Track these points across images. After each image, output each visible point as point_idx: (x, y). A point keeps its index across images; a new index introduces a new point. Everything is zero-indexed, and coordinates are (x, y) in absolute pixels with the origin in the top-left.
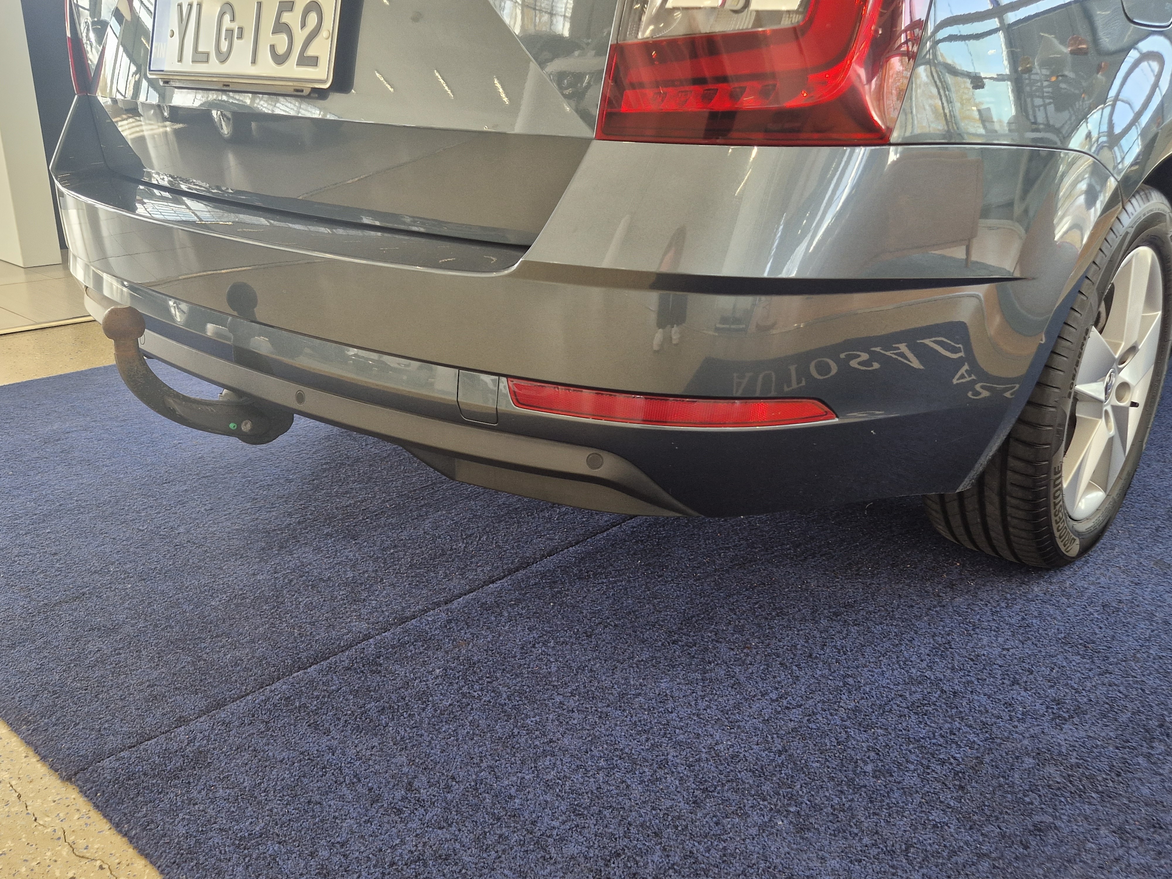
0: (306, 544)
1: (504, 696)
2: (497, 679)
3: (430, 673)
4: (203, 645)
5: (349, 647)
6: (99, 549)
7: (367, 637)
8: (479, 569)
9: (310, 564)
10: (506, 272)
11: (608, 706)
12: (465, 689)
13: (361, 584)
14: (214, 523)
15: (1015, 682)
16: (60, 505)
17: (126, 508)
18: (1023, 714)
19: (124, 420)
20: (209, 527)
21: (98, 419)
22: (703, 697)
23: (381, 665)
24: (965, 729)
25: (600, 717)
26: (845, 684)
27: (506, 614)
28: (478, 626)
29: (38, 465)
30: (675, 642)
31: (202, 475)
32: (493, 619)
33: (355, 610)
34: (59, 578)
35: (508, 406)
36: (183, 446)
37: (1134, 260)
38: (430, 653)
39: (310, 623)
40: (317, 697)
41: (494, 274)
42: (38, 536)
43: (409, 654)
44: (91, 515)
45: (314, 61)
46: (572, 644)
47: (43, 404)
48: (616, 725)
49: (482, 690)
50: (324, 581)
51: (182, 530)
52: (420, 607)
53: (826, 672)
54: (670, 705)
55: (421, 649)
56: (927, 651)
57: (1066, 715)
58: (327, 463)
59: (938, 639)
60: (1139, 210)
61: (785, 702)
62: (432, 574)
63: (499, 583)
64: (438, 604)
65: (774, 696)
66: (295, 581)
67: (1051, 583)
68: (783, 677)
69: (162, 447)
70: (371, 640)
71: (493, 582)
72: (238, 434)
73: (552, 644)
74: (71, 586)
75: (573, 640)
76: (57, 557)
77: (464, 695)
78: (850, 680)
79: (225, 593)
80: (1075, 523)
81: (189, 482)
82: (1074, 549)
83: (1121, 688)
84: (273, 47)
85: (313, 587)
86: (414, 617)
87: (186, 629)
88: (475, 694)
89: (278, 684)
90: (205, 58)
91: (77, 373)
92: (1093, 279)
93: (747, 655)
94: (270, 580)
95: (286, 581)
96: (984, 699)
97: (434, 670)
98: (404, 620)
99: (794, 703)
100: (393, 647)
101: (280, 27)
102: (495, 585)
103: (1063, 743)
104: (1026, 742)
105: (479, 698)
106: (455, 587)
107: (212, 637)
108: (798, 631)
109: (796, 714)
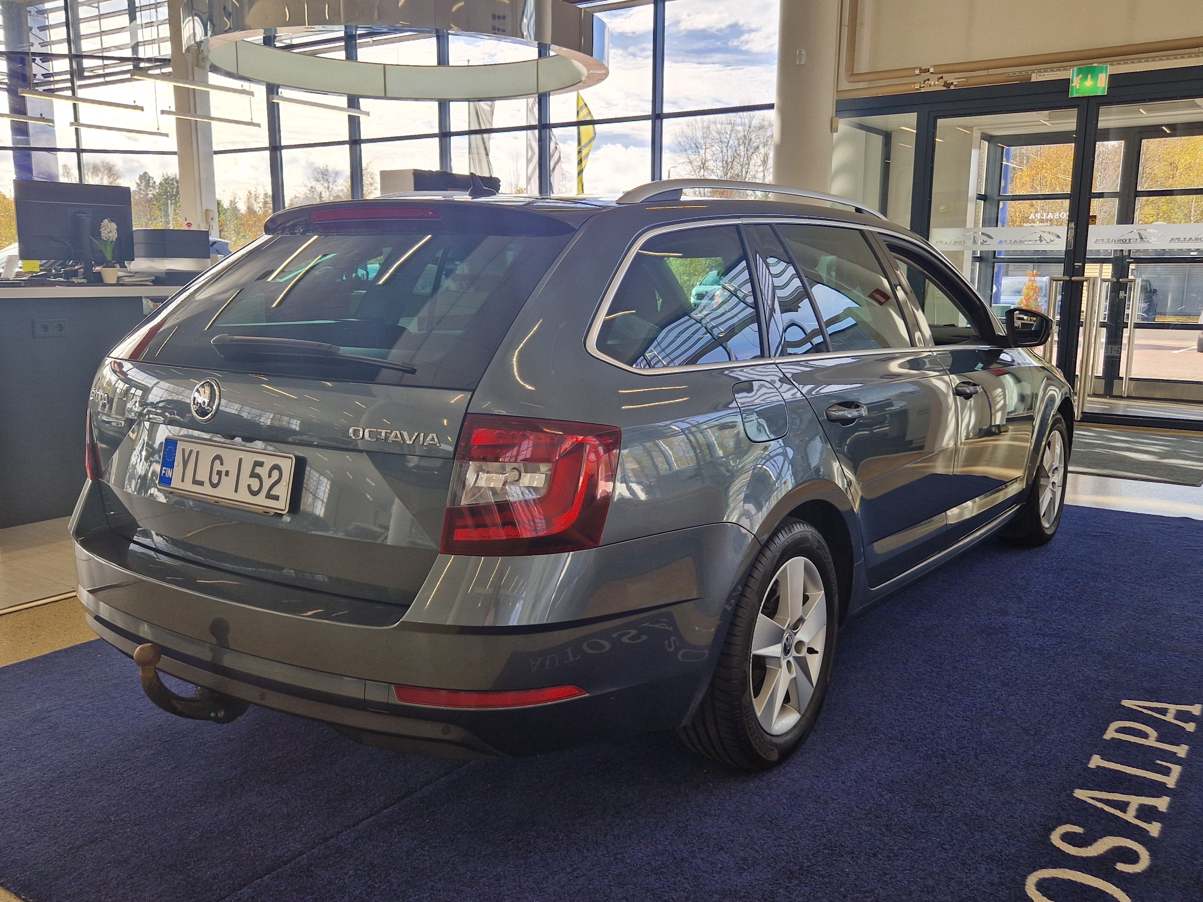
0: (250, 789)
1: (396, 884)
2: (390, 874)
3: (346, 874)
4: (189, 867)
5: (289, 861)
6: (99, 804)
7: (301, 854)
8: (377, 800)
9: (255, 805)
10: (392, 627)
11: (463, 886)
12: (370, 883)
13: (294, 816)
14: (179, 778)
15: (722, 849)
16: (61, 773)
17: (112, 771)
18: (721, 868)
19: (92, 698)
20: (176, 781)
21: (71, 698)
22: (524, 875)
23: (312, 871)
24: (683, 880)
25: (457, 893)
26: (616, 859)
27: (396, 830)
28: (377, 840)
29: (33, 741)
30: (509, 840)
31: (162, 741)
32: (387, 834)
33: (291, 836)
34: (75, 828)
35: (395, 700)
36: (144, 716)
37: (788, 567)
38: (345, 861)
39: (260, 847)
40: (272, 895)
41: (385, 628)
42: (50, 798)
43: (331, 863)
44: (86, 778)
45: (276, 498)
46: (440, 847)
47: (22, 687)
48: (467, 897)
49: (380, 882)
50: (267, 817)
51: (156, 785)
52: (337, 830)
53: (605, 852)
54: (502, 882)
55: (339, 858)
56: (672, 833)
57: (746, 867)
58: (257, 724)
59: (680, 824)
60: (786, 537)
61: (575, 874)
62: (343, 806)
63: (390, 809)
64: (349, 827)
65: (569, 870)
66: (246, 818)
67: (762, 780)
68: (576, 857)
69: (128, 718)
70: (304, 856)
71: (386, 808)
72: (217, 720)
73: (427, 848)
74: (86, 833)
75: (441, 844)
76: (69, 813)
77: (369, 887)
78: (619, 856)
79: (198, 830)
80: (772, 738)
81: (154, 747)
82: (774, 756)
83: (784, 848)
84: (249, 486)
85: (260, 821)
86: (332, 837)
87: (175, 857)
88: (377, 885)
89: (245, 889)
90: (201, 483)
91: (43, 656)
92: (753, 588)
93: (556, 845)
94: (228, 818)
95: (240, 818)
96: (699, 861)
97: (348, 872)
98: (325, 840)
99: (581, 874)
100: (320, 858)
101: (253, 475)
102: (388, 810)
103: (739, 884)
104: (718, 885)
105: (379, 887)
106: (360, 814)
107: (195, 862)
108: (591, 825)
109: (580, 881)
